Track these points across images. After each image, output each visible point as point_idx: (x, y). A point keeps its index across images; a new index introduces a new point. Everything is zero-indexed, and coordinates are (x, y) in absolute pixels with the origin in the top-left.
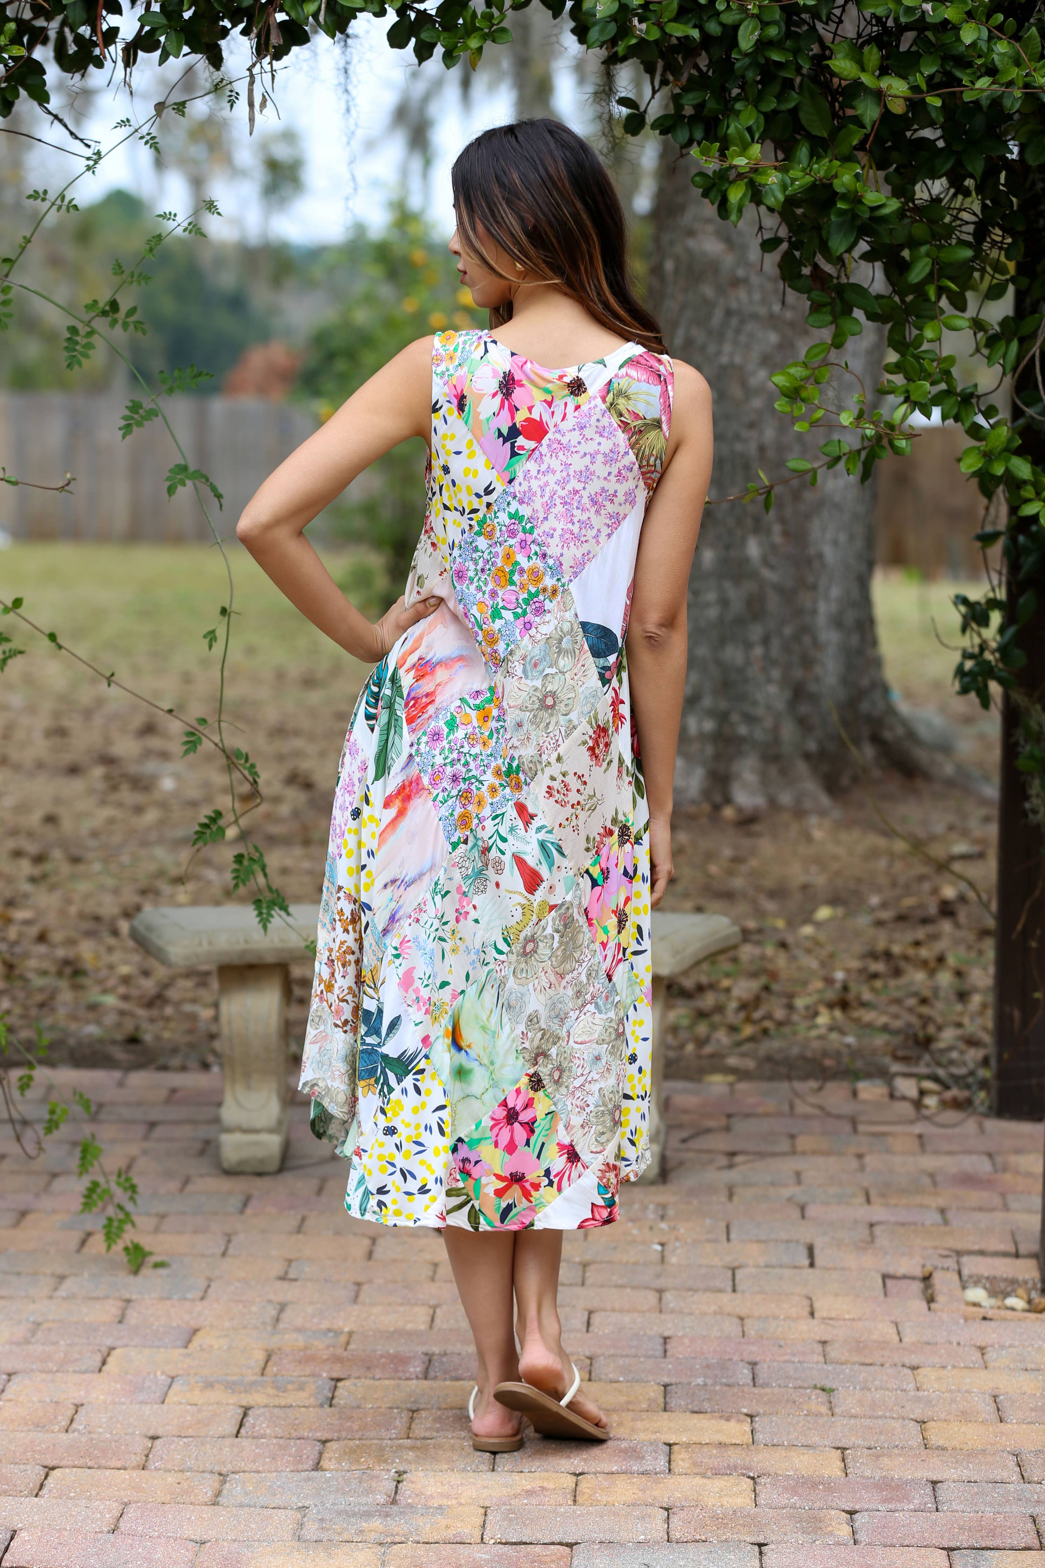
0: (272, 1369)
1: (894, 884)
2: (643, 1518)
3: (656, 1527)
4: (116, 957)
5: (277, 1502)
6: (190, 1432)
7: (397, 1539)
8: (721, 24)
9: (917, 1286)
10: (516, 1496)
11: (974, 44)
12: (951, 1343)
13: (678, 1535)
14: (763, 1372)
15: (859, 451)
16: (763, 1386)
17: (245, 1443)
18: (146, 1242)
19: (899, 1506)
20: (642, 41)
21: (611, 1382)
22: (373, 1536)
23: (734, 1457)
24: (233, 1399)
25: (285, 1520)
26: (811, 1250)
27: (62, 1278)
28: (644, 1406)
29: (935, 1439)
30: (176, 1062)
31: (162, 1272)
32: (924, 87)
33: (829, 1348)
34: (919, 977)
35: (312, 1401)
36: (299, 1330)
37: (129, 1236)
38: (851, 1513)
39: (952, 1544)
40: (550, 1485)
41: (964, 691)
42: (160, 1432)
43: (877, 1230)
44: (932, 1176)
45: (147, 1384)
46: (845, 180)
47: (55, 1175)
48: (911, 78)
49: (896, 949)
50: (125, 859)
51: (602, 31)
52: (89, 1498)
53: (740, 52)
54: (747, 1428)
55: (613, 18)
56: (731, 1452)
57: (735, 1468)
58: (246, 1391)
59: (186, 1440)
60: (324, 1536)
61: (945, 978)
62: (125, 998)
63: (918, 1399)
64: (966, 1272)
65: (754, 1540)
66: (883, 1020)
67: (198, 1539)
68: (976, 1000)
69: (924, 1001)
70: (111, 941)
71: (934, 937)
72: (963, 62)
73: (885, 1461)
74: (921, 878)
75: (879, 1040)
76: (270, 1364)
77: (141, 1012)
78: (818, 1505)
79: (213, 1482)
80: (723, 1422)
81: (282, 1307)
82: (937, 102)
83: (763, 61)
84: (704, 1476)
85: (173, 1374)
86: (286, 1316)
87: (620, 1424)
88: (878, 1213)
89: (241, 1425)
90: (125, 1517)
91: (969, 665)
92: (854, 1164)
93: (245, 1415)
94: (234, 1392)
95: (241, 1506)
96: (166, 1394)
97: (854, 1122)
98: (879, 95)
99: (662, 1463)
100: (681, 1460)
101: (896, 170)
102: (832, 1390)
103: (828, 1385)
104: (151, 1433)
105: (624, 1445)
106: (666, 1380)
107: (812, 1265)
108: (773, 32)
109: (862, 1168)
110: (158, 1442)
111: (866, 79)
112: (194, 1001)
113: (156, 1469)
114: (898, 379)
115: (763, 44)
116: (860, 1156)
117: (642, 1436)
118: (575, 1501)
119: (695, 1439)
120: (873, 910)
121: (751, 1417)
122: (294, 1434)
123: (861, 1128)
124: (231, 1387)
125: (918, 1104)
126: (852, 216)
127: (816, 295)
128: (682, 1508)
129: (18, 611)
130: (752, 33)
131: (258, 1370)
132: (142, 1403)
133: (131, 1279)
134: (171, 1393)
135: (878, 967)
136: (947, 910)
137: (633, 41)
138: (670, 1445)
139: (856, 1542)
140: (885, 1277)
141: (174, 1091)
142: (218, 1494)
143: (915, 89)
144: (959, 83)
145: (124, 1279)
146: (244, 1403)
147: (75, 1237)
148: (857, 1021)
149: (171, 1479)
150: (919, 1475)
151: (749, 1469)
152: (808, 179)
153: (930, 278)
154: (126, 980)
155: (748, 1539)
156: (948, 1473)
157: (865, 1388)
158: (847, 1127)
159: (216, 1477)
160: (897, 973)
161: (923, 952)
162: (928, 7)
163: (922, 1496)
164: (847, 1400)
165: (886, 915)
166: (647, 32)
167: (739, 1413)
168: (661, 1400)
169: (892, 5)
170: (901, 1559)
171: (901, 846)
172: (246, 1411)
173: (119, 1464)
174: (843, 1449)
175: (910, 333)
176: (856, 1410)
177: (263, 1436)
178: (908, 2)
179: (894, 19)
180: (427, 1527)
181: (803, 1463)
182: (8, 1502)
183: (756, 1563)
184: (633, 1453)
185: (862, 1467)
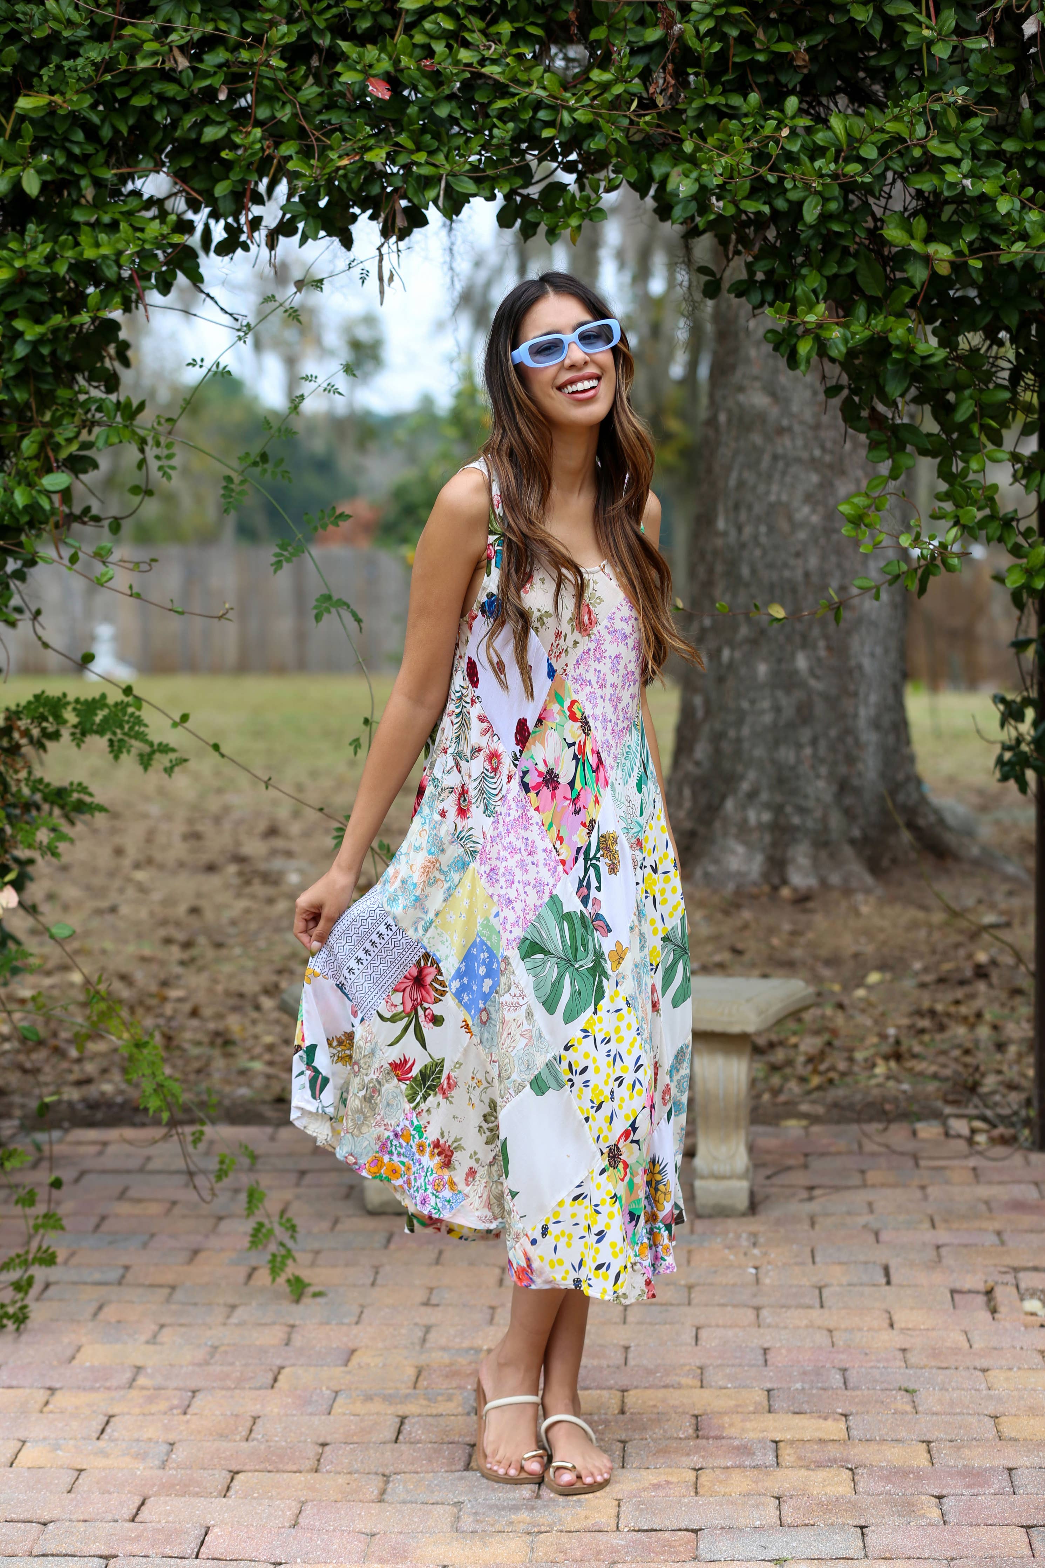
0: (423, 1383)
1: (934, 952)
2: (758, 1506)
3: (770, 1513)
4: (259, 1029)
5: (436, 1497)
6: (355, 1439)
7: (543, 1529)
8: (788, 201)
9: (981, 1299)
10: (644, 1489)
11: (1008, 214)
12: (1015, 1348)
13: (789, 1520)
14: (853, 1376)
15: (915, 570)
16: (854, 1389)
17: (404, 1447)
18: (305, 1274)
19: (981, 1491)
20: (720, 217)
21: (721, 1388)
22: (522, 1527)
23: (834, 1451)
24: (391, 1410)
25: (444, 1514)
26: (887, 1270)
27: (233, 1307)
28: (751, 1409)
29: (1007, 1432)
31: (320, 1300)
32: (966, 252)
33: (908, 1355)
34: (961, 1031)
35: (460, 1410)
36: (444, 1349)
37: (291, 1270)
38: (940, 1497)
39: (1030, 1523)
40: (674, 1479)
41: (1004, 778)
42: (328, 1440)
43: (943, 1251)
44: (987, 1203)
45: (315, 1398)
46: (899, 333)
47: (220, 1218)
48: (954, 244)
49: (939, 1007)
50: (262, 944)
51: (685, 209)
52: (271, 1498)
53: (805, 224)
54: (843, 1426)
55: (694, 197)
56: (830, 1447)
57: (835, 1461)
58: (401, 1403)
59: (352, 1446)
60: (479, 1527)
61: (984, 1032)
62: (270, 1063)
63: (991, 1397)
64: (1023, 1286)
65: (856, 1523)
66: (933, 1069)
67: (369, 1532)
68: (1013, 1049)
69: (967, 1052)
70: (255, 1015)
71: (972, 996)
72: (999, 229)
73: (966, 1452)
74: (957, 946)
75: (931, 1087)
76: (421, 1379)
78: (910, 1491)
79: (378, 1482)
80: (821, 1421)
81: (428, 1329)
82: (979, 265)
83: (824, 232)
84: (808, 1468)
85: (337, 1388)
86: (432, 1336)
87: (731, 1425)
88: (942, 1236)
89: (399, 1432)
90: (303, 1514)
91: (1008, 755)
92: (918, 1194)
93: (402, 1423)
94: (391, 1404)
95: (404, 1502)
96: (332, 1407)
97: (916, 1158)
98: (927, 260)
99: (771, 1458)
100: (788, 1455)
101: (942, 324)
102: (915, 1391)
103: (911, 1387)
104: (321, 1440)
105: (736, 1443)
106: (769, 1385)
107: (888, 1283)
108: (833, 206)
109: (926, 1198)
110: (327, 1448)
111: (916, 246)
113: (327, 1471)
114: (948, 506)
115: (825, 217)
116: (923, 1188)
117: (751, 1435)
118: (697, 1493)
119: (798, 1437)
120: (917, 974)
121: (846, 1416)
122: (446, 1439)
123: (923, 1163)
124: (388, 1399)
125: (970, 1141)
126: (905, 364)
127: (876, 434)
128: (791, 1497)
129: (186, 725)
130: (815, 208)
131: (411, 1384)
132: (311, 1414)
133: (294, 1308)
134: (336, 1405)
135: (925, 1023)
136: (981, 972)
137: (712, 217)
138: (776, 1442)
139: (945, 1523)
140: (953, 1292)
142: (383, 1492)
143: (958, 253)
144: (997, 247)
145: (287, 1306)
146: (400, 1413)
147: (243, 1271)
148: (910, 1070)
149: (341, 1480)
150: (996, 1463)
151: (848, 1461)
152: (867, 333)
153: (973, 417)
154: (270, 1048)
155: (851, 1522)
156: (1022, 1461)
157: (943, 1389)
158: (910, 1163)
159: (380, 1478)
160: (942, 1028)
161: (963, 1010)
162: (968, 182)
163: (1000, 1482)
164: (929, 1399)
165: (928, 978)
166: (724, 209)
167: (835, 1413)
168: (766, 1403)
169: (936, 182)
170: (986, 1536)
171: (938, 917)
172: (403, 1420)
173: (295, 1468)
174: (928, 1443)
175: (957, 466)
176: (937, 1408)
177: (419, 1442)
178: (950, 178)
179: (936, 193)
180: (569, 1518)
181: (894, 1455)
182: (200, 1502)
183: (861, 1544)
184: (745, 1450)
185: (946, 1458)
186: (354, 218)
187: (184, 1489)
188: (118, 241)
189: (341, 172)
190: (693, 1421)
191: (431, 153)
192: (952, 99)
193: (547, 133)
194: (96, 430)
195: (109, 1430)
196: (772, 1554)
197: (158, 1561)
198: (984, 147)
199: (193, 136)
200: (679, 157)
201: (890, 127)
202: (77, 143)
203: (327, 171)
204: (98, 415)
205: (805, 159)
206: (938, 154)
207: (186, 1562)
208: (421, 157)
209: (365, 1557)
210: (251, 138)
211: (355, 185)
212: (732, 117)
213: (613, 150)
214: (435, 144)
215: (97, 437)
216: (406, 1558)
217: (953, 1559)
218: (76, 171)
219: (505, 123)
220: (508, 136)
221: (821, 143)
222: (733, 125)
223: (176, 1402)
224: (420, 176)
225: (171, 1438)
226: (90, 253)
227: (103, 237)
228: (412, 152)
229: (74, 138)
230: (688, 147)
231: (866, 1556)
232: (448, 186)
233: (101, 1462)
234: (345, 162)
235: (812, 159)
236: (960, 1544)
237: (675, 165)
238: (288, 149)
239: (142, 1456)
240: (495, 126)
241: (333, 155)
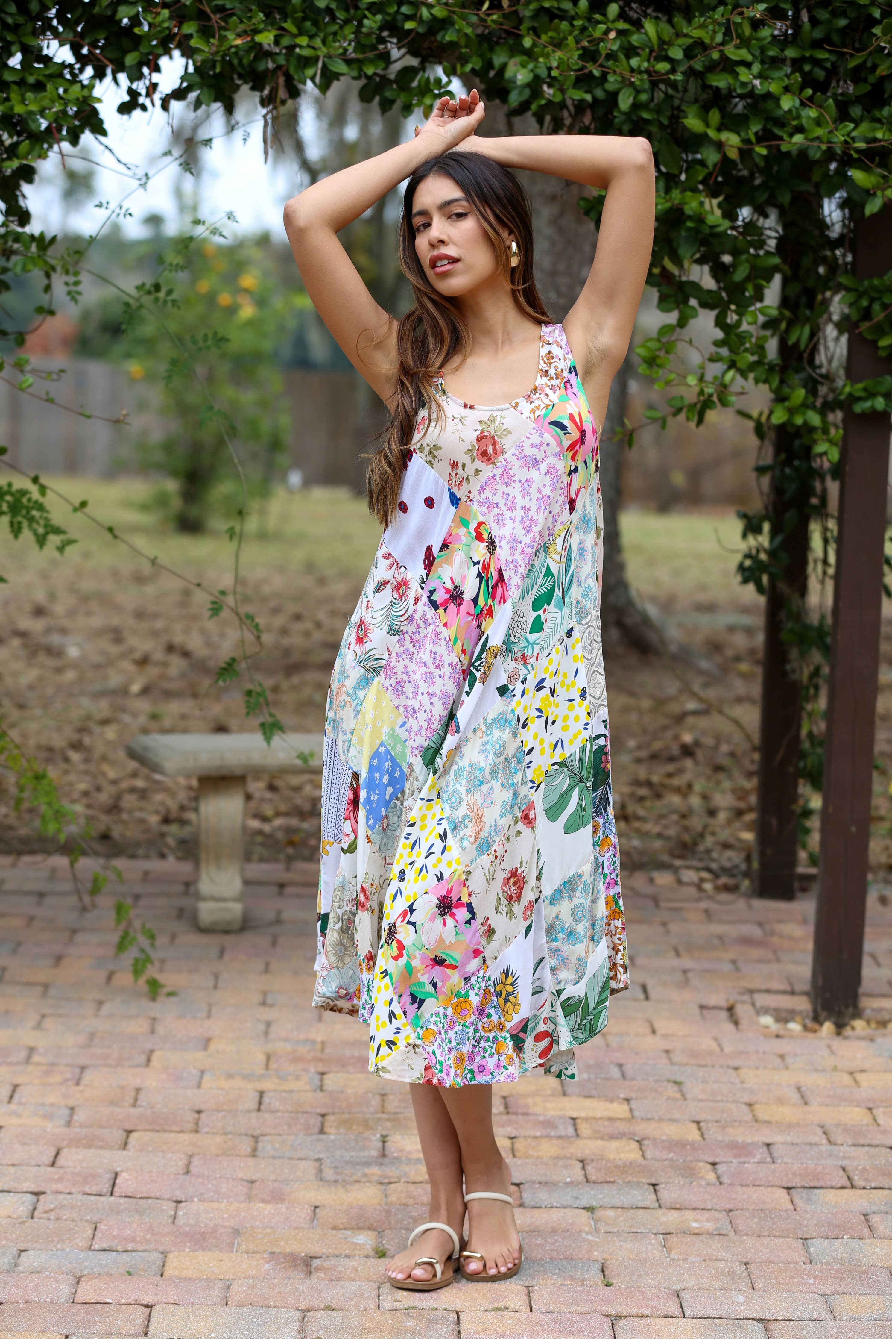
0: (273, 1066)
1: (645, 731)
2: (566, 1167)
3: (577, 1173)
4: (72, 777)
5: (299, 1154)
6: (225, 1108)
7: (393, 1180)
8: (605, 91)
9: (724, 1015)
11: (790, 111)
12: (757, 1052)
13: (594, 1178)
14: (628, 1069)
15: (695, 404)
16: (633, 1079)
17: (266, 1115)
18: (160, 977)
19: (746, 1160)
20: (550, 102)
22: (375, 1178)
23: (622, 1127)
24: (250, 1086)
25: (308, 1168)
26: (644, 989)
27: (100, 1003)
29: (761, 1116)
30: (141, 852)
31: (174, 999)
32: (753, 139)
33: (672, 1055)
34: (675, 800)
35: (308, 1087)
36: (285, 1040)
37: (152, 972)
38: (714, 1164)
39: (790, 1185)
41: (745, 581)
42: (202, 1107)
43: (690, 975)
44: (721, 938)
45: (185, 1075)
46: (691, 206)
47: (74, 932)
48: (743, 134)
49: (655, 779)
50: (58, 705)
51: (520, 94)
52: (163, 1152)
53: (620, 111)
54: (626, 1108)
55: (528, 85)
56: (618, 1123)
57: (624, 1134)
58: (258, 1081)
59: (223, 1113)
60: (340, 1178)
61: (695, 801)
62: (89, 806)
63: (744, 1090)
64: (758, 1004)
65: (649, 1181)
66: (656, 829)
67: (248, 1178)
68: (722, 816)
69: (684, 816)
70: (64, 766)
71: (681, 771)
72: (780, 122)
73: (730, 1130)
74: (665, 728)
75: (658, 844)
76: (271, 1062)
77: (104, 818)
78: (689, 1158)
79: (249, 1141)
80: (608, 1104)
81: (268, 1024)
82: (764, 151)
83: (635, 118)
84: (602, 1138)
85: (202, 1068)
86: (273, 1029)
87: (535, 1105)
88: (687, 962)
89: (260, 1103)
90: (193, 1164)
91: (748, 563)
92: (661, 929)
93: (261, 1097)
94: (249, 1081)
95: (274, 1157)
96: (200, 1082)
97: (656, 900)
98: (720, 146)
99: (571, 1131)
100: (585, 1129)
101: (725, 199)
102: (681, 1083)
103: (679, 1079)
104: (197, 1108)
105: (541, 1118)
107: (647, 998)
108: (644, 97)
109: (668, 932)
110: (202, 1115)
111: (712, 133)
112: (141, 809)
113: (207, 1133)
114: (724, 352)
115: (636, 106)
116: (664, 924)
117: (552, 1113)
118: (514, 1156)
119: (591, 1115)
120: (631, 751)
121: (627, 1100)
122: (300, 1110)
123: (662, 904)
124: (247, 1077)
125: (699, 888)
126: (696, 231)
127: (665, 289)
128: (592, 1161)
129: (86, 510)
130: (629, 97)
131: (263, 1066)
132: (184, 1087)
133: (151, 1004)
134: (203, 1081)
135: (643, 792)
136: (688, 751)
137: (543, 102)
138: (573, 1119)
139: (721, 1183)
140: (702, 1007)
141: (146, 873)
142: (255, 1150)
143: (747, 141)
144: (781, 139)
145: (145, 1003)
146: (259, 1089)
147: (103, 975)
148: (638, 831)
149: (218, 1139)
150: (756, 1139)
151: (634, 1135)
152: (668, 205)
153: (748, 279)
154: (86, 794)
155: (644, 1181)
156: (777, 1138)
157: (705, 1082)
158: (651, 904)
159: (251, 1139)
160: (658, 796)
161: (676, 782)
162: (757, 82)
163: (761, 1153)
164: (694, 1089)
165: (643, 754)
166: (554, 95)
167: (618, 1098)
168: (559, 1088)
169: (731, 80)
170: (755, 1194)
171: (646, 703)
172: (262, 1094)
173: (178, 1129)
174: (698, 1123)
175: (732, 318)
176: (702, 1096)
177: (278, 1111)
178: (743, 78)
179: (730, 90)
180: (413, 1172)
181: (672, 1131)
182: (106, 1154)
183: (654, 1197)
184: (548, 1124)
185: (714, 1133)
186: (237, 88)
187: (90, 1143)
188: (42, 99)
189: (233, 50)
190: (503, 1100)
191: (311, 37)
192: (752, 14)
193: (409, 25)
194: (14, 258)
195: (16, 1096)
196: (584, 1202)
197: (80, 1197)
198: (771, 53)
199: (109, 13)
200: (517, 49)
201: (696, 33)
202: (11, 14)
203: (223, 48)
204: (16, 246)
205: (621, 56)
206: (733, 57)
207: (103, 1199)
208: (303, 41)
209: (249, 1198)
210: (159, 19)
211: (245, 61)
212: (562, 18)
213: (463, 42)
214: (314, 30)
215: (15, 265)
216: (284, 1200)
217: (730, 1211)
218: (9, 38)
219: (374, 15)
220: (375, 26)
221: (636, 44)
222: (564, 25)
223: (68, 1075)
224: (300, 56)
225: (71, 1102)
226: (19, 109)
227: (29, 95)
228: (295, 36)
229: (8, 10)
230: (527, 42)
231: (660, 1206)
232: (325, 66)
233: (15, 1121)
234: (238, 42)
235: (628, 57)
236: (735, 1199)
237: (512, 56)
238: (189, 28)
239: (49, 1117)
240: (365, 17)
241: (230, 35)
